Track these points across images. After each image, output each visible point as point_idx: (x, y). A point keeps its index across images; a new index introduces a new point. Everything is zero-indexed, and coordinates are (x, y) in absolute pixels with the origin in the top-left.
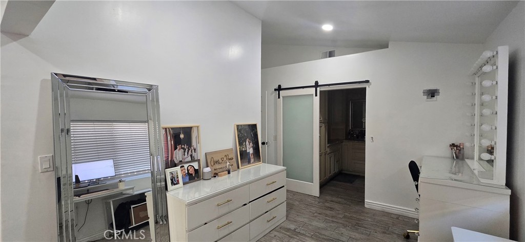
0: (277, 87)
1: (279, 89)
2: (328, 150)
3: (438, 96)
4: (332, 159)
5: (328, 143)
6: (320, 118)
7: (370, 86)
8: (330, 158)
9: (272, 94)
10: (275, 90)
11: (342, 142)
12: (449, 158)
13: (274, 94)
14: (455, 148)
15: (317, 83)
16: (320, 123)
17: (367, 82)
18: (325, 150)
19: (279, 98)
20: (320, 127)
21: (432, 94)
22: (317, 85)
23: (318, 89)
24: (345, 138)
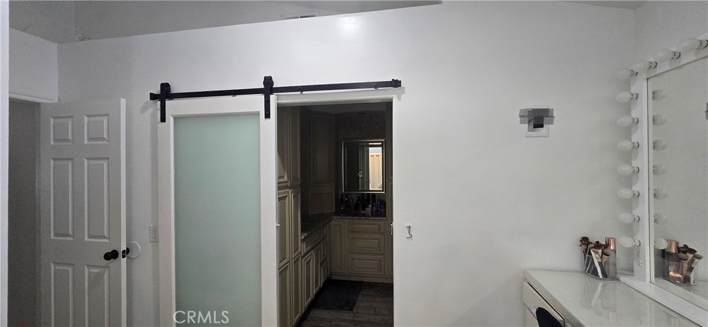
0: (157, 90)
1: (165, 94)
2: (303, 248)
3: (551, 126)
4: (312, 264)
5: (303, 231)
6: (280, 177)
7: (403, 96)
8: (308, 263)
9: (144, 109)
10: (153, 97)
11: (330, 221)
12: (576, 272)
13: (150, 110)
14: (600, 251)
15: (268, 81)
16: (279, 188)
17: (396, 84)
18: (296, 250)
19: (163, 119)
20: (281, 199)
21: (538, 119)
22: (268, 88)
23: (273, 97)
24: (334, 211)
